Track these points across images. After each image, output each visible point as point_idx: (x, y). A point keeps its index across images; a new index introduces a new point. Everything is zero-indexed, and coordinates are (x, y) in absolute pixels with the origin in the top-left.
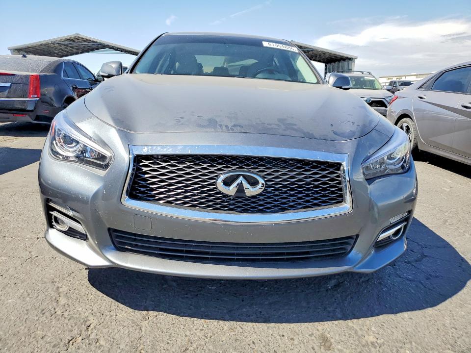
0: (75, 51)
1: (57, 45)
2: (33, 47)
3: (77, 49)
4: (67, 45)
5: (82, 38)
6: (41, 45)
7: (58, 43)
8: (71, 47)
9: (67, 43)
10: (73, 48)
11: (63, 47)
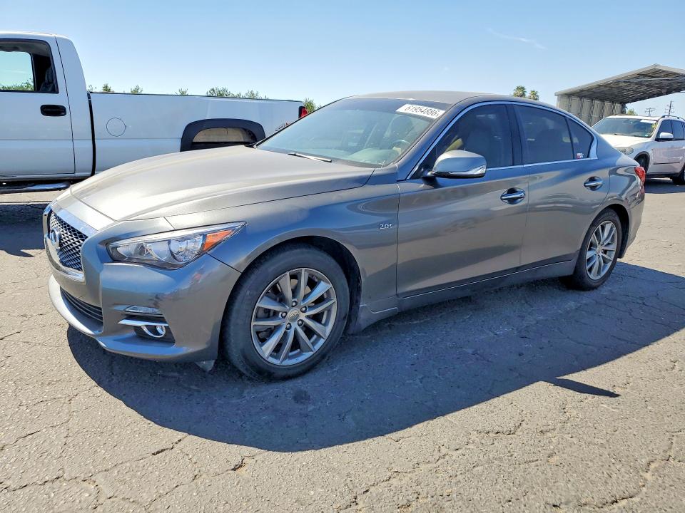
0: (655, 91)
1: (624, 84)
2: (588, 90)
3: (660, 87)
4: (640, 84)
5: (663, 71)
6: (600, 86)
7: (624, 82)
8: (647, 86)
9: (639, 80)
10: (652, 86)
11: (633, 87)
